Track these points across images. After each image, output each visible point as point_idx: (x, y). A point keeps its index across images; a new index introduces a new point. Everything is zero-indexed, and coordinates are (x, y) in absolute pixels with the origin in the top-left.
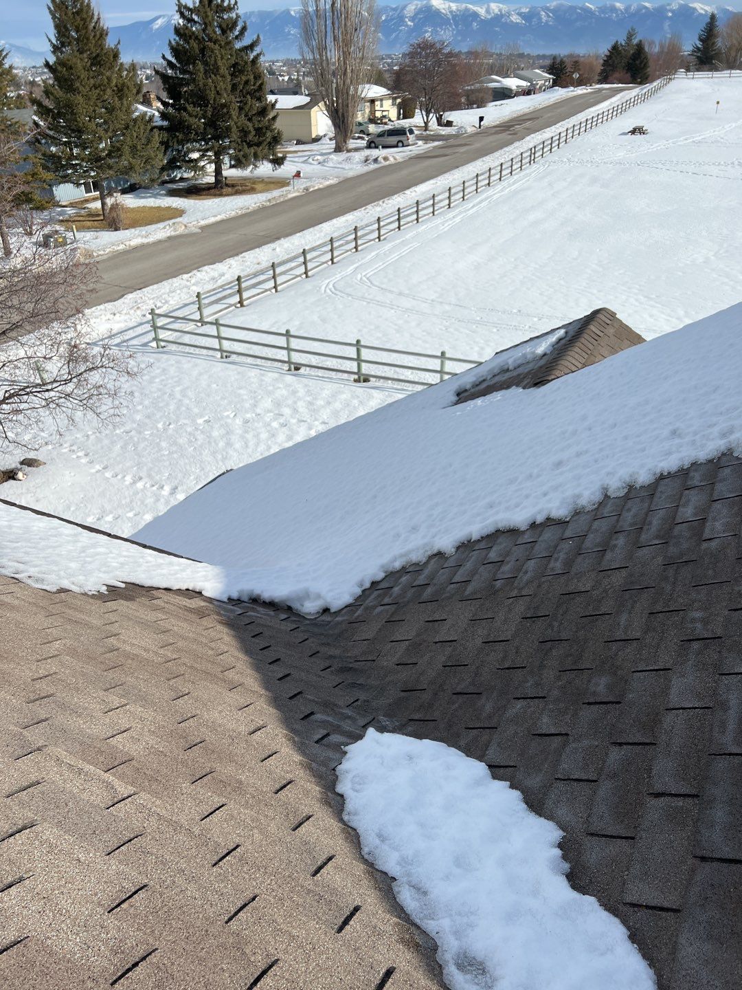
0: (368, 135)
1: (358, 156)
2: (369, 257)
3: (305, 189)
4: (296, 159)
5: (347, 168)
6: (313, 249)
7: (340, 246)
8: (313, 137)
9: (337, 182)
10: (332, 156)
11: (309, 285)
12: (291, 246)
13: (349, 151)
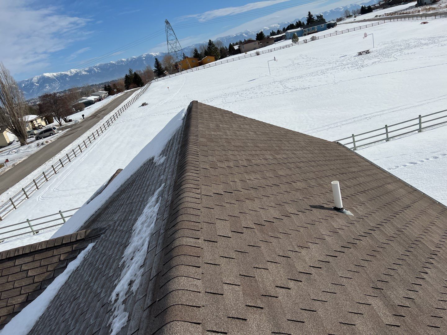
0: (35, 135)
1: (33, 145)
2: (54, 181)
3: (12, 165)
4: (3, 154)
5: (30, 151)
6: (26, 187)
7: (39, 182)
8: (8, 143)
9: (27, 158)
10: (21, 148)
11: (30, 201)
12: (15, 189)
13: (28, 144)
